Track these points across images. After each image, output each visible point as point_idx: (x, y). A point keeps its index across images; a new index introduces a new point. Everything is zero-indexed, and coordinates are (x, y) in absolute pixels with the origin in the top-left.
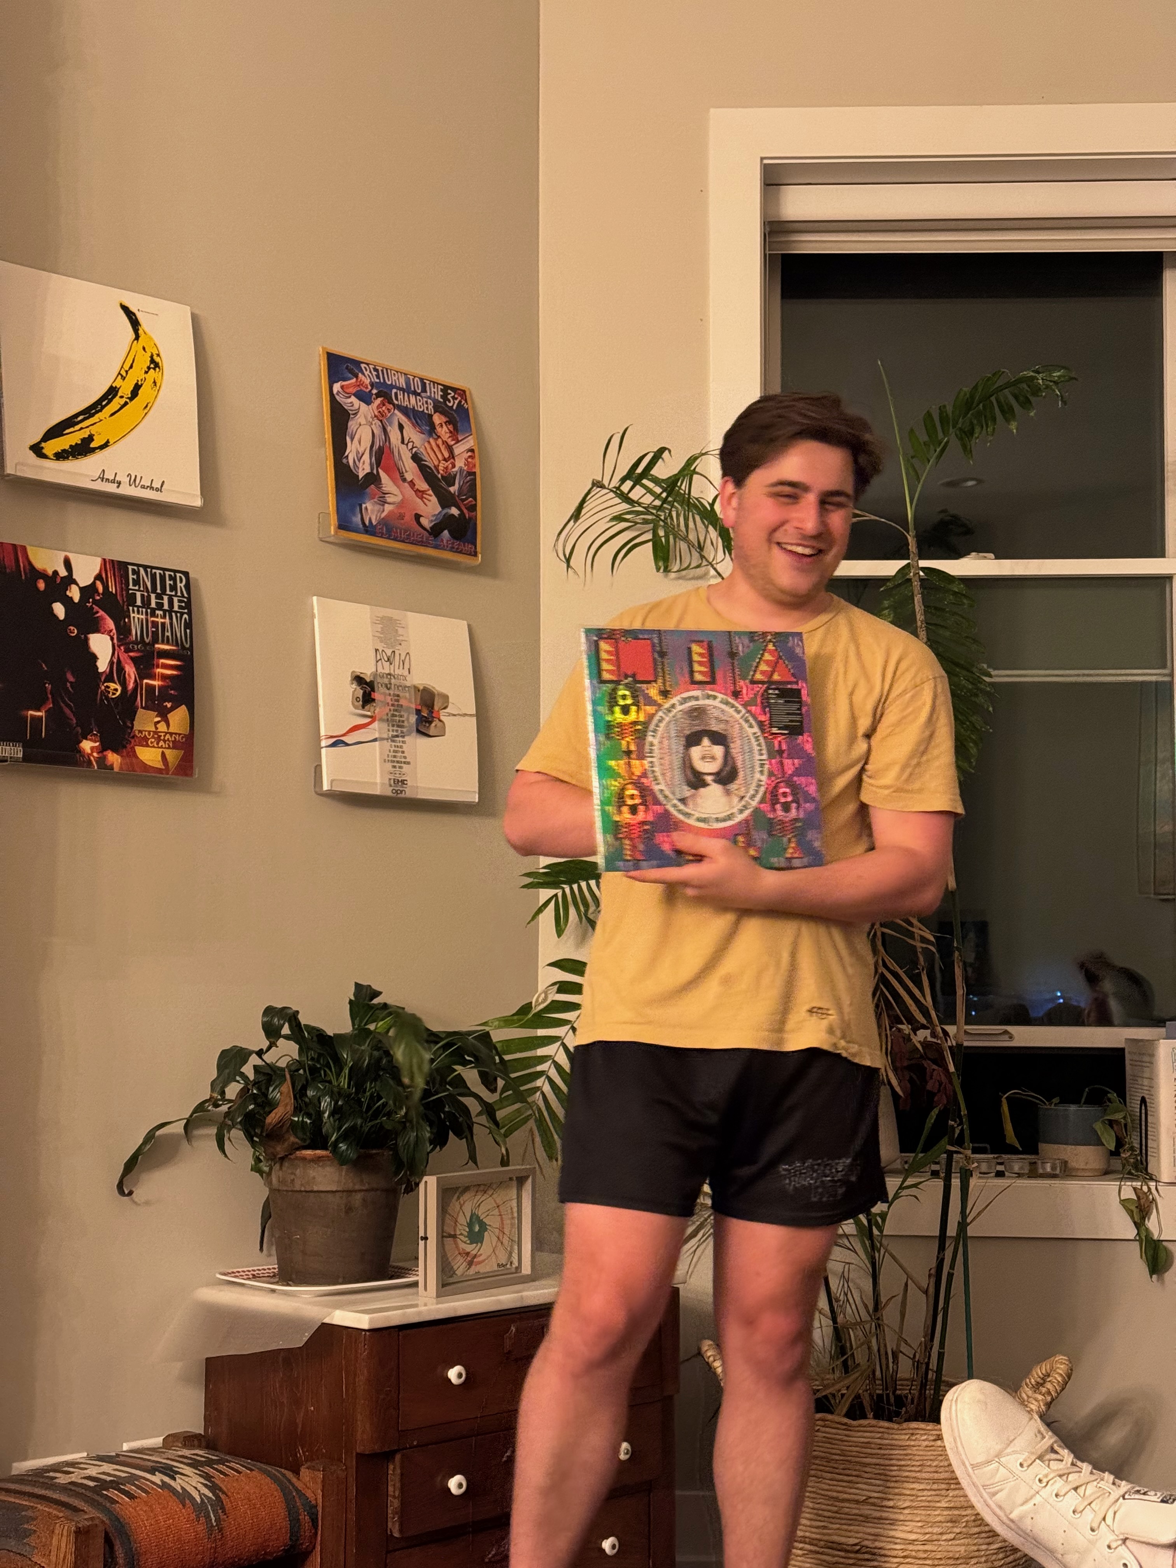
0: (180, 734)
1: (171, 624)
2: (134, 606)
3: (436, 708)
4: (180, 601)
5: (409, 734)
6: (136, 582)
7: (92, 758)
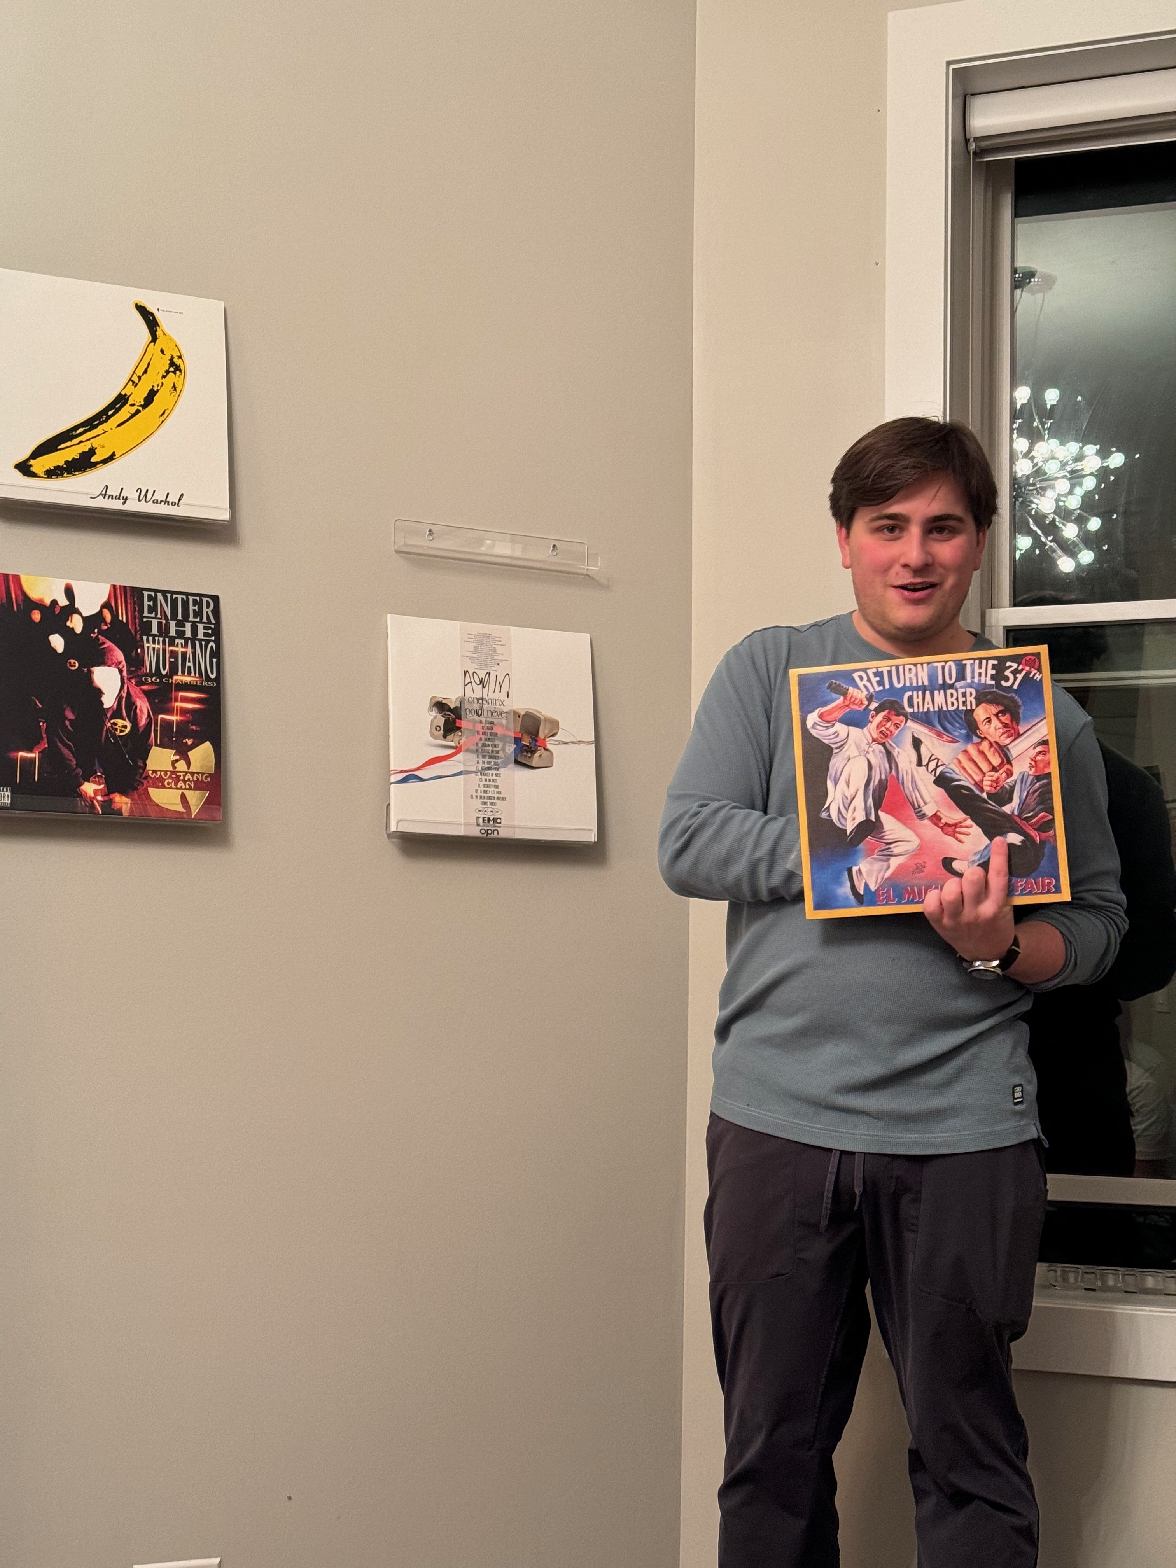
0: (203, 774)
1: (194, 654)
2: (148, 635)
3: (541, 735)
4: (205, 628)
5: (505, 765)
6: (152, 609)
7: (96, 803)
